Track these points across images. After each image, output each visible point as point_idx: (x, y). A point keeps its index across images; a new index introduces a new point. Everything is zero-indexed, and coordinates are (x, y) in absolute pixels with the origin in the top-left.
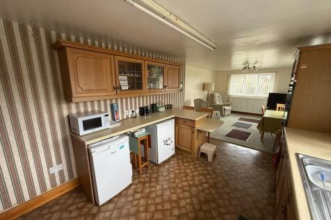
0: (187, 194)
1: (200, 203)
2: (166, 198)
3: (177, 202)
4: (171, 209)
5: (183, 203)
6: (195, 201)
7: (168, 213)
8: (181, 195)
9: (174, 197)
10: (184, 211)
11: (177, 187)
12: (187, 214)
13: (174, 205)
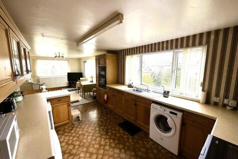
0: (98, 139)
1: (107, 135)
2: (95, 151)
3: (101, 145)
4: (104, 150)
5: (103, 143)
6: (104, 137)
7: (106, 152)
8: (97, 142)
9: (97, 146)
10: (108, 144)
11: (90, 143)
12: (110, 143)
13: (102, 147)
